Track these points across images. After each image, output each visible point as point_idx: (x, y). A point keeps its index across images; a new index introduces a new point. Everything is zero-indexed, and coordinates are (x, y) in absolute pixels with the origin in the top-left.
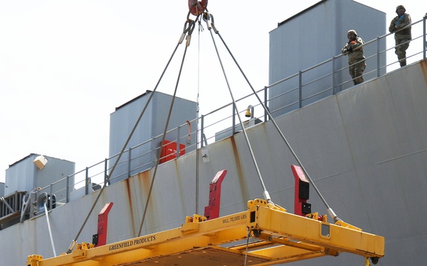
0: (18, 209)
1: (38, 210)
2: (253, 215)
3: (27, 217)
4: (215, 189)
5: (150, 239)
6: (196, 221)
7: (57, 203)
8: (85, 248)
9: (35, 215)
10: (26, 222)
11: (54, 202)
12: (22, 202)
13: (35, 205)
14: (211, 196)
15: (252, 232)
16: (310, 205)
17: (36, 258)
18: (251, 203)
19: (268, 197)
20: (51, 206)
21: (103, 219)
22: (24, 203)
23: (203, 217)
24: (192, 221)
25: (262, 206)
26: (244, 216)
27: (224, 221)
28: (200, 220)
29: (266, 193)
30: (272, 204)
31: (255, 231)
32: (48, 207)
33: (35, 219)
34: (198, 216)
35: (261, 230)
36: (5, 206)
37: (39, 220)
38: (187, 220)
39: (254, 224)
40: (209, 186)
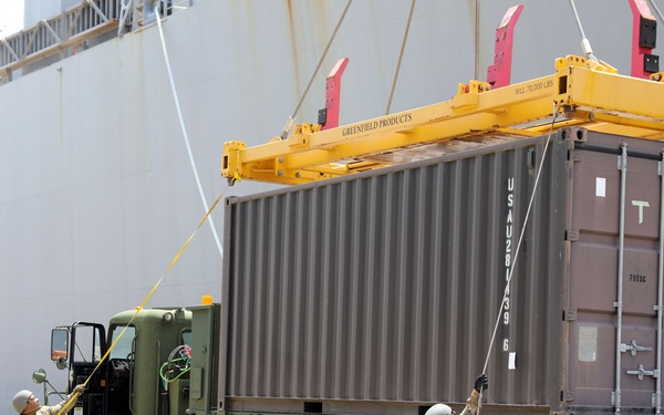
0: (114, 16)
1: (146, 18)
2: (563, 81)
3: (128, 28)
4: (504, 38)
5: (403, 119)
6: (473, 91)
7: (174, 7)
8: (306, 132)
9: (140, 25)
10: (127, 36)
11: (169, 5)
12: (120, 6)
13: (140, 9)
14: (498, 49)
15: (562, 109)
16: (657, 58)
17: (236, 147)
18: (561, 61)
19: (588, 49)
20: (165, 12)
21: (334, 84)
22: (123, 7)
23: (486, 85)
24: (467, 91)
25: (578, 68)
26: (550, 83)
27: (518, 92)
28: (480, 89)
29: (586, 42)
30: (594, 61)
31: (567, 108)
32: (162, 12)
33: (140, 31)
34: (477, 83)
35: (575, 107)
36: (94, 11)
37: (147, 33)
38: (459, 89)
39: (564, 97)
40: (495, 32)
